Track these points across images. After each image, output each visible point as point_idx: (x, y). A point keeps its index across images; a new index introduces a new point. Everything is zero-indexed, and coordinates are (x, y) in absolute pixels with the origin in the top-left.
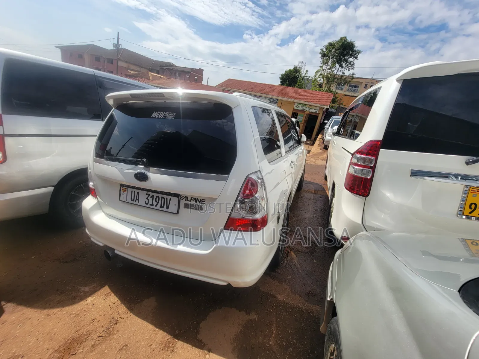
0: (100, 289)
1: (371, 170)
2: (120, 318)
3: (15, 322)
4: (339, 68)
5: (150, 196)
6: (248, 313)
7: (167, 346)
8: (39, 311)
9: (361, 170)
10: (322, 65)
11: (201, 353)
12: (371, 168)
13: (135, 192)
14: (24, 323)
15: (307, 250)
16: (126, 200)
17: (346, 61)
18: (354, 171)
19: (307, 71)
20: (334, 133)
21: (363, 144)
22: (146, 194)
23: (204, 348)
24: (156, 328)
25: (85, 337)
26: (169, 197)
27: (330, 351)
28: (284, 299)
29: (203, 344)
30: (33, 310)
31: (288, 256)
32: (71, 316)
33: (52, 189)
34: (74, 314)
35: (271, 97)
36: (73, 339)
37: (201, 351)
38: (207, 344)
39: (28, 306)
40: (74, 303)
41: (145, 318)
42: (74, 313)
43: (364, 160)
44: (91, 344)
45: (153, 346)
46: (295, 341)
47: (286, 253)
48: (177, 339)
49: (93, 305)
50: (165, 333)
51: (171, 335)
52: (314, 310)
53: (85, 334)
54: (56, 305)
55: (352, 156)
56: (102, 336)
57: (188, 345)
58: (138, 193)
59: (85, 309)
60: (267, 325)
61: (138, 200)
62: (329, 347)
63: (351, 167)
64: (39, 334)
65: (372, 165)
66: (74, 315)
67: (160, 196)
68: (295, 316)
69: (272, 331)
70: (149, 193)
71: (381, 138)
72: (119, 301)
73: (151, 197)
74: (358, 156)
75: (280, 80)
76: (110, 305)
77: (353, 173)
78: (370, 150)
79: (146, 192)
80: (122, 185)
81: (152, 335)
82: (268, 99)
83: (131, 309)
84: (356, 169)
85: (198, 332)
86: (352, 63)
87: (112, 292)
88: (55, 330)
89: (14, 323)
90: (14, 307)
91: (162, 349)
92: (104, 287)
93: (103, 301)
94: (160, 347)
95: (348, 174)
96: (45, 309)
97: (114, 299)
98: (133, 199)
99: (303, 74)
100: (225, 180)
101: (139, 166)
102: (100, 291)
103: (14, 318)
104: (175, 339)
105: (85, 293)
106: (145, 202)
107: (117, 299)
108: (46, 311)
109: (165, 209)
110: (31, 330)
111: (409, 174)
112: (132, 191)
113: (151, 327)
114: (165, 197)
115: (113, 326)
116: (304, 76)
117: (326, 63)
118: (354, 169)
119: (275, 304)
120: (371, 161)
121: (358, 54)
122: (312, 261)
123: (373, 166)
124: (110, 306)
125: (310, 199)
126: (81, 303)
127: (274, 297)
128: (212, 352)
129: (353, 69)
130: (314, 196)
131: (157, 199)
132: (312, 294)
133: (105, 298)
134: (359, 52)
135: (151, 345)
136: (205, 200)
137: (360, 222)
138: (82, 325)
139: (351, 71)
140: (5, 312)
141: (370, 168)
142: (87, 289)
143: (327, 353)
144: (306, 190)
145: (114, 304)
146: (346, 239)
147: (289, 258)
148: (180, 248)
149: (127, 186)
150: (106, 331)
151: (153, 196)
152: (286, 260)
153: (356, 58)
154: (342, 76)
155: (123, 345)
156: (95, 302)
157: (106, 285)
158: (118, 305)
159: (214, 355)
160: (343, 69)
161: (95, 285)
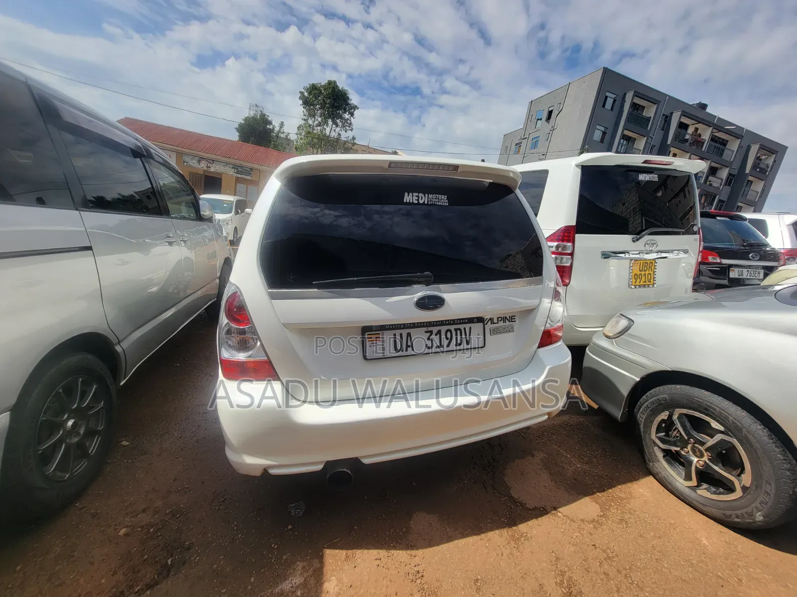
2: (415, 566)
4: (332, 126)
5: (434, 332)
7: (515, 540)
10: (306, 118)
13: (401, 335)
17: (341, 117)
19: (282, 124)
21: (554, 231)
22: (426, 332)
23: (548, 511)
26: (467, 326)
29: (541, 509)
33: (6, 419)
35: (237, 162)
37: (549, 515)
38: (545, 506)
45: (506, 552)
46: (588, 452)
49: (351, 586)
51: (503, 528)
57: (531, 521)
58: (409, 335)
65: (569, 252)
67: (452, 328)
69: (567, 456)
70: (430, 329)
71: (574, 224)
72: (380, 552)
73: (436, 335)
75: (238, 134)
76: (377, 566)
78: (564, 236)
79: (425, 329)
80: (365, 329)
81: (487, 545)
82: (231, 166)
85: (522, 504)
86: (349, 122)
87: (349, 552)
91: (516, 546)
92: (322, 555)
93: (357, 569)
94: (512, 546)
97: (368, 555)
99: (277, 129)
100: (542, 282)
101: (416, 286)
102: (325, 565)
104: (511, 528)
107: (373, 552)
111: (600, 256)
112: (394, 334)
113: (470, 540)
114: (461, 327)
115: (423, 582)
116: (279, 131)
117: (313, 115)
120: (568, 248)
121: (355, 110)
123: (571, 253)
124: (381, 566)
129: (351, 130)
131: (449, 334)
133: (353, 565)
134: (355, 108)
135: (501, 553)
136: (515, 316)
139: (350, 134)
141: (569, 255)
142: (295, 580)
143: (649, 433)
145: (380, 559)
149: (383, 328)
151: (439, 332)
153: (352, 114)
154: (338, 139)
155: (472, 583)
156: (346, 581)
157: (322, 551)
158: (388, 557)
159: (563, 508)
160: (338, 129)
161: (300, 565)
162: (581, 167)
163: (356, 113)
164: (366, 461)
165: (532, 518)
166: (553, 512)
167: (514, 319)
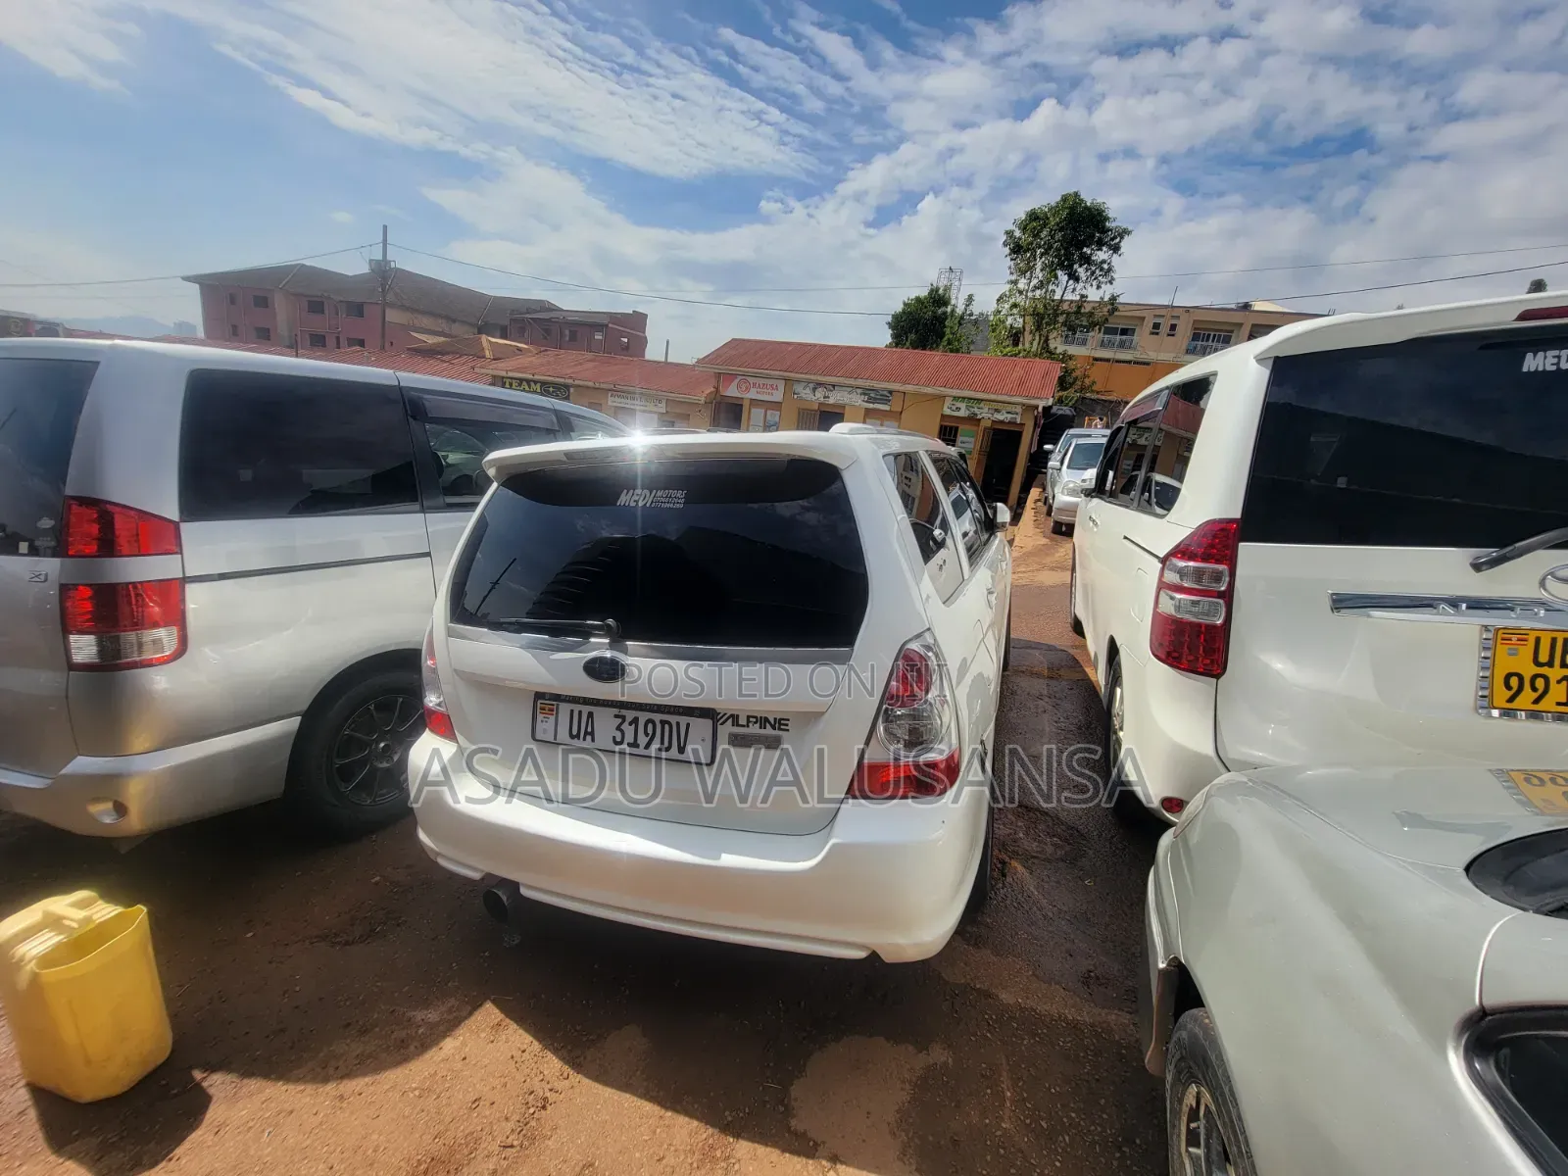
0: (471, 1014)
1: (1221, 601)
2: (551, 1090)
3: (251, 1124)
4: (1067, 282)
5: (629, 719)
6: (922, 1047)
7: (708, 1156)
8: (310, 1088)
9: (1194, 603)
10: (1013, 278)
11: (810, 1168)
12: (1220, 595)
13: (580, 712)
14: (277, 1125)
15: (1059, 853)
16: (555, 739)
17: (1086, 260)
18: (1175, 606)
19: (970, 298)
20: (1087, 490)
21: (1188, 532)
22: (616, 716)
23: (817, 1154)
24: (663, 1111)
25: (466, 1152)
26: (683, 720)
27: (1185, 1109)
28: (1020, 1000)
29: (811, 1143)
30: (292, 1088)
31: (1004, 875)
32: (408, 1095)
33: (294, 723)
34: (415, 1089)
35: (868, 384)
36: (433, 1159)
37: (811, 1162)
38: (824, 1143)
39: (273, 1076)
40: (405, 1059)
41: (625, 1087)
42: (414, 1085)
43: (1198, 574)
44: (488, 1169)
45: (670, 1160)
46: (1073, 1115)
47: (999, 866)
48: (734, 1137)
49: (465, 1059)
50: (695, 1123)
51: (712, 1126)
52: (1112, 1025)
53: (463, 1141)
54: (355, 1068)
55: (1160, 565)
56: (512, 1146)
57: (769, 1149)
58: (590, 715)
59: (445, 1074)
60: (983, 1076)
61: (592, 734)
62: (1180, 1101)
63: (1163, 596)
64: (332, 1154)
65: (1223, 589)
66: (417, 1093)
67: (657, 717)
68: (1061, 1044)
69: (1003, 1092)
70: (624, 712)
71: (1237, 514)
72: (536, 1043)
73: (630, 724)
74: (1182, 564)
75: (890, 332)
76: (512, 1057)
77: (1174, 613)
78: (1212, 546)
79: (615, 711)
80: (539, 696)
81: (658, 1130)
82: (859, 391)
83: (577, 1064)
84: (1180, 600)
85: (788, 1112)
86: (1106, 266)
87: (508, 1020)
88: (375, 1137)
89: (251, 1128)
90: (233, 1085)
91: (695, 1165)
92: (481, 1005)
93: (491, 1045)
94: (689, 1161)
95: (1156, 615)
96: (326, 1080)
97: (518, 1039)
98: (575, 732)
99: (959, 310)
100: (844, 660)
101: (593, 640)
102: (473, 1018)
103: (244, 1112)
104: (726, 1135)
105: (432, 1026)
106: (614, 737)
107: (529, 1038)
108: (330, 1088)
109: (674, 753)
110: (304, 1145)
111: (1327, 603)
112: (572, 711)
113: (648, 1107)
114: (673, 719)
115: (535, 1116)
116: (964, 314)
117: (1025, 271)
118: (1173, 602)
119: (994, 1017)
120: (1217, 577)
121: (1122, 238)
122: (1080, 882)
123: (1224, 592)
124: (515, 1059)
125: (1040, 697)
126: (428, 1055)
127: (988, 995)
128: (842, 1163)
129: (1111, 283)
130: (1048, 685)
131: (650, 726)
132: (1098, 978)
133: (492, 1038)
134: (1123, 233)
135: (663, 1158)
136: (788, 720)
137: (1209, 750)
138: (448, 1119)
139: (1107, 291)
140: (214, 1099)
141: (1219, 597)
142: (433, 1016)
143: (1177, 1123)
144: (1021, 669)
145: (524, 1051)
146: (1174, 804)
147: (1009, 879)
148: (728, 860)
149: (558, 698)
150: (519, 1129)
151: (635, 721)
152: (1001, 885)
153: (1116, 249)
154: (1080, 305)
155: (581, 1164)
156: (467, 1050)
157: (485, 1000)
158: (535, 1055)
159: (850, 1170)
160: (1080, 286)
161: (452, 1002)
162: (1271, 362)
163: (1126, 244)
164: (524, 891)
165: (775, 1145)
166: (824, 1162)
167: (787, 725)
